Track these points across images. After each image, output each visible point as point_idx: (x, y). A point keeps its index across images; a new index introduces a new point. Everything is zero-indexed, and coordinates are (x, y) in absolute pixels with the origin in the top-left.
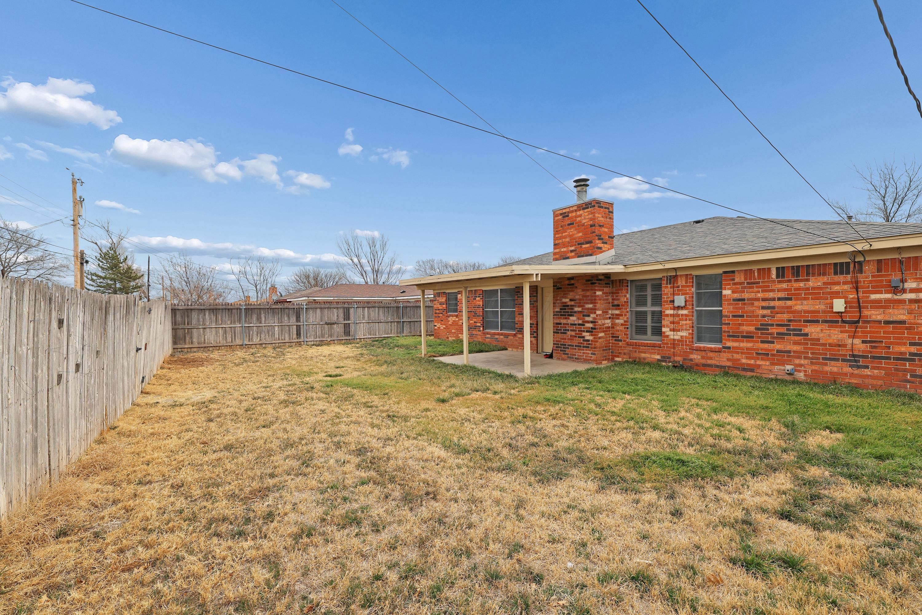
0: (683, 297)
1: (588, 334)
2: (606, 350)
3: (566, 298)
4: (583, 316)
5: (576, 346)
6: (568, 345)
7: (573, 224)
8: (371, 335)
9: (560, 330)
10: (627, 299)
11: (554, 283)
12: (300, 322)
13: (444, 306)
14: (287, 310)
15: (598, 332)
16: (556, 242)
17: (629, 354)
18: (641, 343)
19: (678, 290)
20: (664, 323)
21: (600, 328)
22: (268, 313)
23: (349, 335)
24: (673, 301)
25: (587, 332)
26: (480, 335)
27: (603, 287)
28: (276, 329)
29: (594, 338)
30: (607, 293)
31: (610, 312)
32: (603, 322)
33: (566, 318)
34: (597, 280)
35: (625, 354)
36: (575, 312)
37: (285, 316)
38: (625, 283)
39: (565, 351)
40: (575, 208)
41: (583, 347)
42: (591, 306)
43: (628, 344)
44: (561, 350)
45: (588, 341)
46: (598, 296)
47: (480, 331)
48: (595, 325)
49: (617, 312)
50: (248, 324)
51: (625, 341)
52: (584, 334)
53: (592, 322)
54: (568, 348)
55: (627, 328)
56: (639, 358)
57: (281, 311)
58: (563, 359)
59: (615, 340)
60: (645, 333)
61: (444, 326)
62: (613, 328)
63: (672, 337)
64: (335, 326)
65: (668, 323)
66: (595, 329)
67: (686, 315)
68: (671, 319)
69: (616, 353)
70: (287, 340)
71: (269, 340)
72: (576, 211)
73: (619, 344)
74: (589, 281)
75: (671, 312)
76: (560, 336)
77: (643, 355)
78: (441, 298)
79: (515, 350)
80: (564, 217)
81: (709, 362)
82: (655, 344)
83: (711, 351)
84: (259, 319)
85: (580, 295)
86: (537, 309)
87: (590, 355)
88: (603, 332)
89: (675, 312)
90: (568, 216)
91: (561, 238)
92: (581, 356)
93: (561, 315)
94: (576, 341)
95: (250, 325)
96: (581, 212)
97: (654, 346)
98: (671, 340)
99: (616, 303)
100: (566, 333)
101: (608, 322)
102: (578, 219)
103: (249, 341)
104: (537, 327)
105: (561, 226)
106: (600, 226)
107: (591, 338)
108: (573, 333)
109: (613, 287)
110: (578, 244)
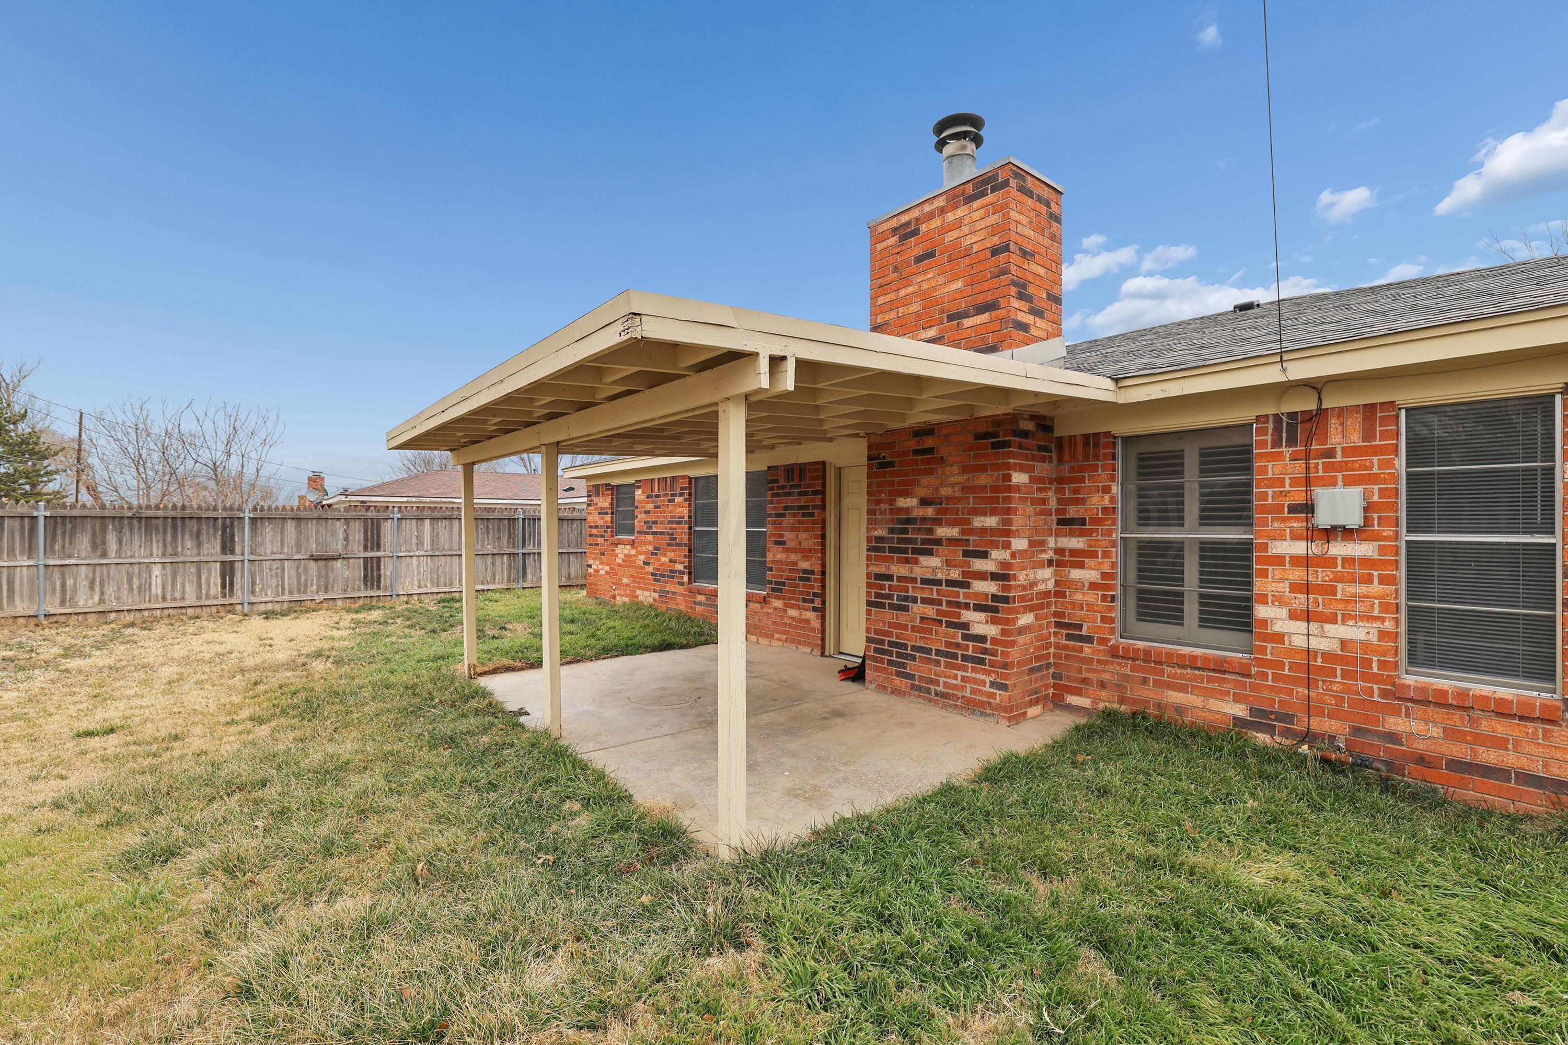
0: (1356, 492)
1: (981, 616)
2: (1039, 669)
3: (906, 494)
4: (967, 554)
5: (938, 653)
6: (914, 648)
7: (931, 255)
8: (438, 586)
9: (890, 597)
10: (1113, 500)
11: (870, 447)
12: (233, 552)
13: (608, 518)
14: (194, 522)
15: (1016, 611)
16: (879, 320)
17: (1120, 687)
18: (1170, 655)
19: (1327, 467)
20: (1259, 585)
21: (1022, 599)
22: (131, 529)
23: (379, 587)
24: (1309, 508)
25: (978, 608)
26: (683, 595)
27: (1034, 459)
28: (157, 571)
29: (1004, 632)
30: (1041, 480)
31: (1051, 542)
32: (1031, 577)
33: (907, 561)
34: (1016, 433)
35: (1102, 685)
36: (938, 542)
37: (187, 537)
38: (1106, 446)
39: (903, 665)
40: (941, 202)
41: (965, 658)
42: (991, 521)
43: (1114, 652)
44: (890, 663)
45: (982, 639)
46: (1017, 488)
47: (682, 584)
48: (1006, 588)
49: (1076, 543)
50: (60, 558)
51: (1103, 641)
52: (968, 616)
53: (995, 577)
54: (914, 658)
55: (1113, 599)
56: (1158, 706)
57: (174, 528)
58: (896, 692)
59: (1069, 637)
60: (1177, 618)
61: (607, 568)
62: (1060, 594)
63: (1299, 642)
64: (339, 564)
65: (1284, 587)
66: (1006, 600)
67: (1366, 562)
68: (1297, 574)
69: (1069, 678)
70: (191, 599)
71: (130, 601)
72: (942, 211)
73: (1081, 650)
74: (986, 435)
75: (1299, 548)
76: (889, 615)
77: (1174, 697)
78: (601, 498)
79: (765, 641)
80: (904, 238)
81: (1489, 757)
82: (1224, 660)
83: (1499, 714)
84: (99, 546)
85: (953, 485)
86: (824, 528)
87: (987, 689)
88: (1031, 609)
89: (1316, 549)
90: (915, 233)
91: (893, 305)
92: (955, 687)
93: (892, 550)
94: (940, 637)
95: (67, 562)
96: (961, 212)
97: (1220, 668)
98: (1294, 651)
99: (1072, 512)
100: (905, 609)
101: (1046, 577)
102: (950, 236)
103: (62, 603)
104: (823, 581)
105: (896, 269)
106: (1024, 254)
107: (991, 631)
108: (930, 611)
109: (1060, 460)
110: (951, 318)
